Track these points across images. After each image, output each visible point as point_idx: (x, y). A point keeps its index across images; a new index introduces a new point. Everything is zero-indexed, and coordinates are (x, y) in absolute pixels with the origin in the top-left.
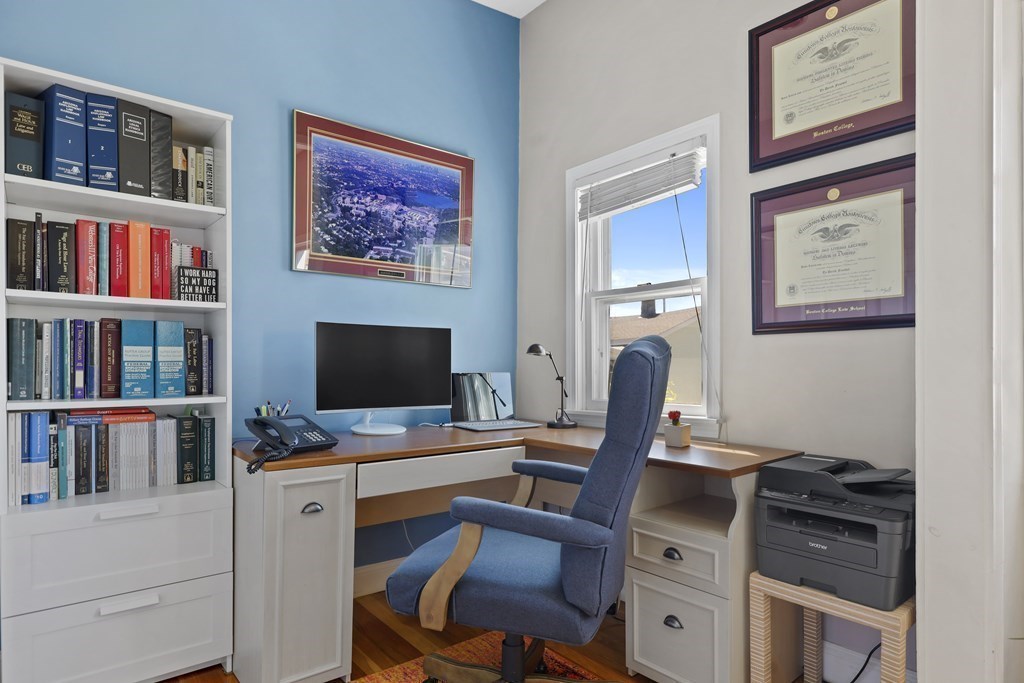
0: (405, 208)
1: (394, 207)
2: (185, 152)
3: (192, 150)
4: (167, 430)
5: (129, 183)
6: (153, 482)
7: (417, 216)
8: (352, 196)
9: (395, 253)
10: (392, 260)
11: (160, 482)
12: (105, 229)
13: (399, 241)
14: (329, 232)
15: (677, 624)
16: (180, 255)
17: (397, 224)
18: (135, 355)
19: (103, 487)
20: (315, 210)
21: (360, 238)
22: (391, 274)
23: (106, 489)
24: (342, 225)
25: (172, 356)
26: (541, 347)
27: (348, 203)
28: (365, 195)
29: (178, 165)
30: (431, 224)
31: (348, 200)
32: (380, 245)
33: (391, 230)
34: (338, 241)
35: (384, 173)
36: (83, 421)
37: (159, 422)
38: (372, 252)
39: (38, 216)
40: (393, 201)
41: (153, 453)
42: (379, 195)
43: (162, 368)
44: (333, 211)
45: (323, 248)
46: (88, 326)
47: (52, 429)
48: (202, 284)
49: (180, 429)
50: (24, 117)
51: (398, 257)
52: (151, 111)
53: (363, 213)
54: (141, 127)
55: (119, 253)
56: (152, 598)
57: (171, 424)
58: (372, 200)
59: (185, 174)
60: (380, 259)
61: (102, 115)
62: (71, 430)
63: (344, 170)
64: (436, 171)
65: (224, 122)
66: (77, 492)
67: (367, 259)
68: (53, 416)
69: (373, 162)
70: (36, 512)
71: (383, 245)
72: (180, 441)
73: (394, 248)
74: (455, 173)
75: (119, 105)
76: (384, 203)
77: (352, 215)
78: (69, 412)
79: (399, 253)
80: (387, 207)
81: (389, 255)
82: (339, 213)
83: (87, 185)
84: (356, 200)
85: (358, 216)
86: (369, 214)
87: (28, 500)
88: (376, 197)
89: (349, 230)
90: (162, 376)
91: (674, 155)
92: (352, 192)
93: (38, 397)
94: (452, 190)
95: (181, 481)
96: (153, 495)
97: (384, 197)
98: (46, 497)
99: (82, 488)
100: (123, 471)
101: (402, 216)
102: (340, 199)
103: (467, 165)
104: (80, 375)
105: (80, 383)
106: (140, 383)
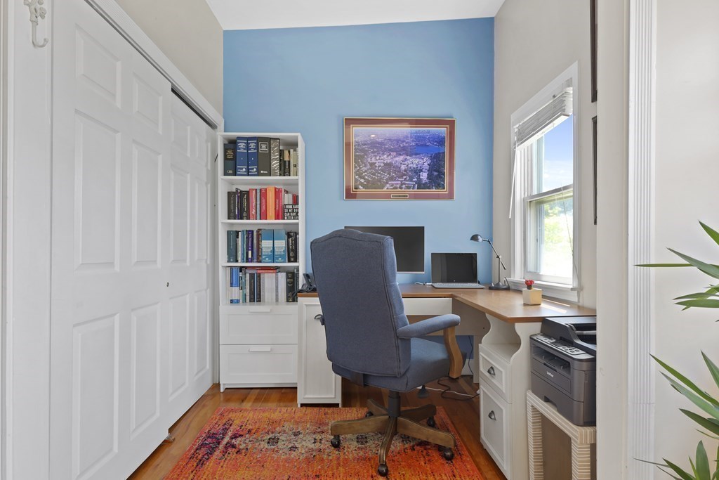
0: (408, 157)
1: (402, 158)
2: (289, 152)
3: (292, 151)
4: (282, 277)
5: (262, 172)
6: (277, 300)
7: (416, 161)
8: (376, 156)
9: (402, 184)
10: (401, 188)
11: (279, 300)
12: (258, 191)
13: (405, 177)
14: (363, 178)
15: (493, 417)
16: (288, 199)
17: (403, 167)
18: (266, 244)
19: (259, 300)
20: (356, 167)
21: (381, 178)
22: (399, 196)
23: (260, 301)
24: (370, 173)
25: (281, 244)
26: (479, 237)
27: (373, 160)
28: (383, 154)
29: (286, 159)
30: (426, 164)
31: (373, 159)
32: (392, 181)
33: (399, 172)
34: (368, 181)
35: (394, 140)
36: (251, 271)
37: (279, 274)
38: (388, 185)
39: (237, 189)
40: (400, 155)
41: (277, 287)
42: (392, 153)
43: (276, 250)
44: (365, 166)
45: (360, 187)
46: (252, 232)
47: (241, 274)
48: (293, 211)
49: (287, 277)
50: (230, 152)
51: (404, 186)
52: (271, 138)
53: (382, 165)
54: (267, 147)
55: (263, 201)
56: (268, 348)
57: (284, 274)
58: (388, 156)
59: (289, 162)
60: (393, 189)
61: (252, 145)
62: (248, 275)
63: (371, 143)
64: (429, 132)
65: (297, 137)
66: (250, 301)
67: (385, 189)
68: (241, 269)
69: (387, 135)
70: (234, 307)
71: (395, 180)
72: (287, 283)
73: (401, 181)
74: (443, 130)
75: (258, 140)
76: (395, 157)
77: (376, 167)
78: (246, 268)
79: (405, 184)
80: (397, 159)
81: (398, 186)
82: (369, 167)
83: (248, 175)
84: (378, 158)
85: (379, 166)
86: (386, 164)
87: (232, 301)
88: (390, 154)
89: (375, 175)
90: (276, 253)
91: (554, 96)
92: (376, 154)
93: (237, 261)
94: (441, 141)
95: (288, 301)
96: (277, 304)
97: (395, 154)
98: (238, 301)
99: (252, 300)
100: (266, 294)
101: (406, 162)
102: (369, 159)
103: (451, 124)
104: (250, 252)
105: (250, 256)
106: (268, 256)
